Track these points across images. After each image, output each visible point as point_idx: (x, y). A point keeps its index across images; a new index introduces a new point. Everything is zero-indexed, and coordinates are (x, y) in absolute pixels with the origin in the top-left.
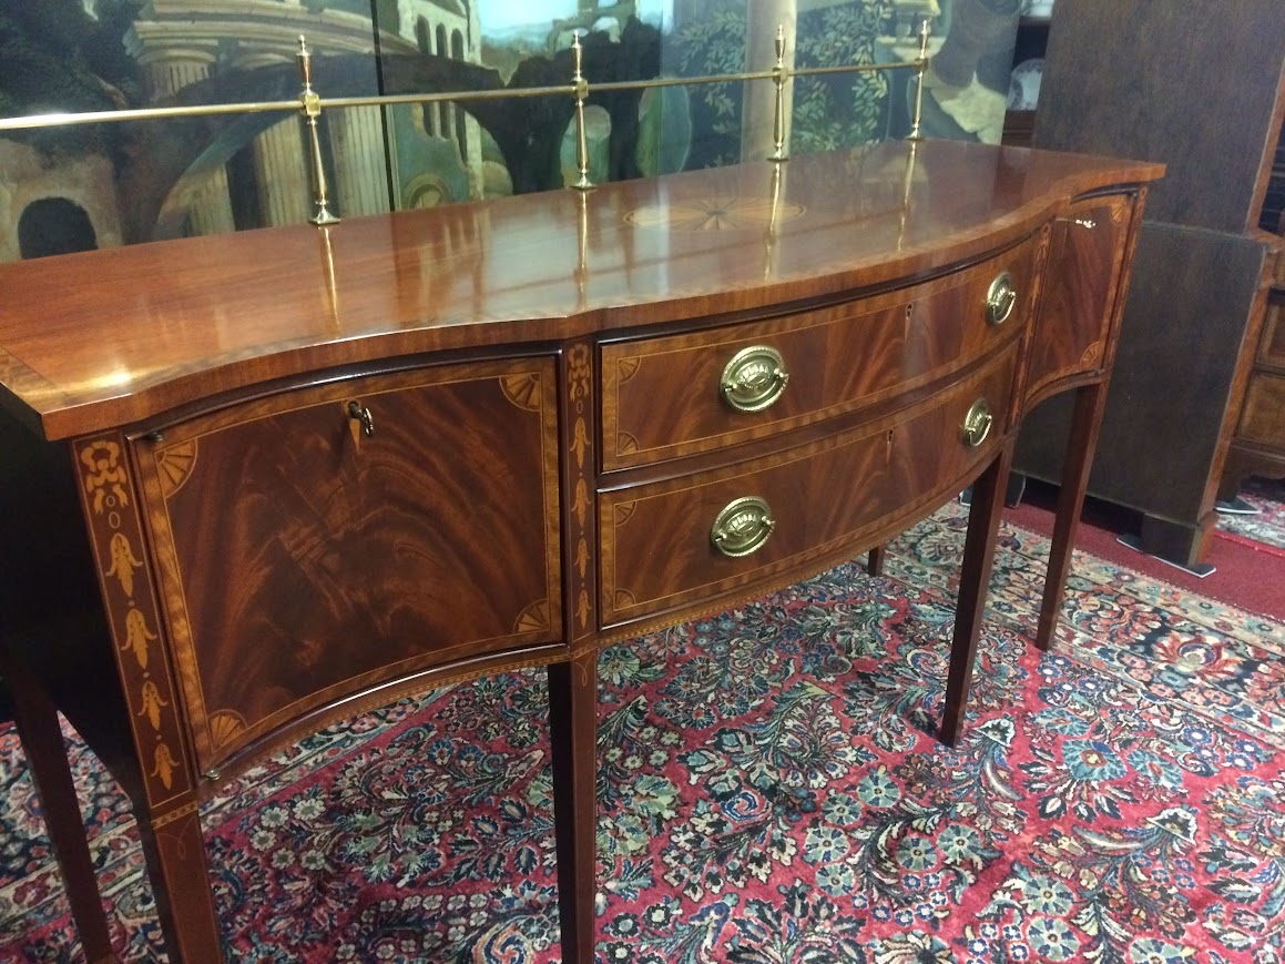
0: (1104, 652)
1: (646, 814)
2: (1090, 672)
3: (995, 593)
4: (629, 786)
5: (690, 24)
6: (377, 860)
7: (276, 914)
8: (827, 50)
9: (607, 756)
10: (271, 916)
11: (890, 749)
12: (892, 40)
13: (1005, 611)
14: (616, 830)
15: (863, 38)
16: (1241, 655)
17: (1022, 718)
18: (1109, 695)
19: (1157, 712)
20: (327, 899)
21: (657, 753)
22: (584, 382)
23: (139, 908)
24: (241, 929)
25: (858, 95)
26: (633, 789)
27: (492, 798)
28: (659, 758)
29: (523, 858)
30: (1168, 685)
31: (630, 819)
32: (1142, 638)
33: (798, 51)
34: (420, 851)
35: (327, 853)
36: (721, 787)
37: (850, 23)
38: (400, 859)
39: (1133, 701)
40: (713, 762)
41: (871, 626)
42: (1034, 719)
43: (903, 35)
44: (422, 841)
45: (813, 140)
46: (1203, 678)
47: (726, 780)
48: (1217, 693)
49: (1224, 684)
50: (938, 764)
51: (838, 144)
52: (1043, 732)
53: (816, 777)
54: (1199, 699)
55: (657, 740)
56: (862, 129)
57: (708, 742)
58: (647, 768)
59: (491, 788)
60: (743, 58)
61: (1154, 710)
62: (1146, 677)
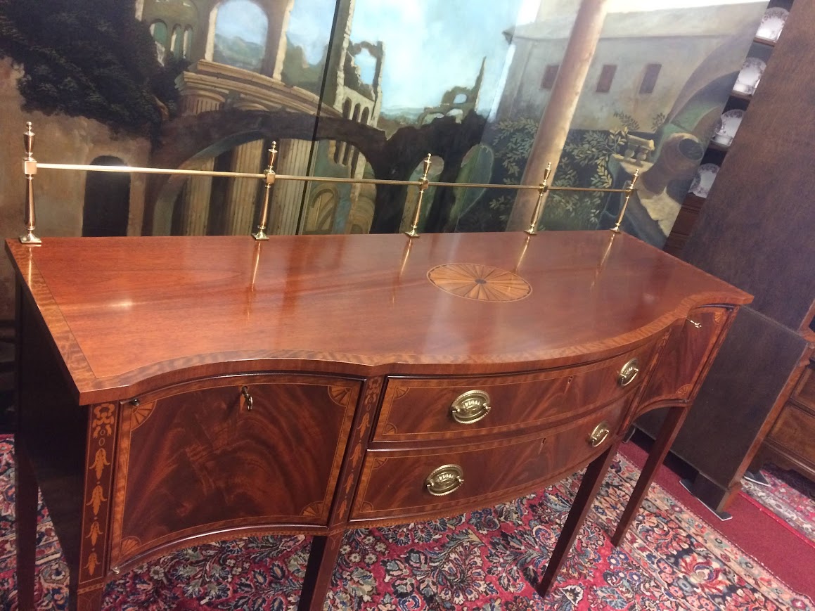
0: (650, 557)
1: (353, 595)
2: (638, 568)
3: (597, 499)
4: (348, 573)
5: (506, 120)
6: (193, 583)
7: (128, 602)
8: (582, 154)
9: (341, 550)
10: (125, 602)
11: (507, 589)
12: (622, 158)
13: (600, 513)
14: (334, 600)
15: (604, 152)
16: (729, 580)
17: (589, 589)
18: (644, 586)
19: (669, 605)
20: (159, 600)
21: (371, 555)
22: (374, 396)
23: (53, 577)
24: (107, 607)
25: (593, 183)
26: (350, 575)
27: (268, 559)
28: (370, 559)
29: (276, 604)
30: (681, 589)
31: (344, 596)
32: (675, 553)
33: (564, 150)
34: (219, 584)
35: (166, 570)
36: (402, 588)
37: (598, 142)
38: (206, 586)
39: (657, 595)
40: (401, 570)
41: (518, 502)
42: (596, 591)
43: (628, 156)
44: (221, 577)
45: (560, 201)
46: (703, 590)
47: (406, 584)
48: (708, 602)
49: (714, 597)
50: (532, 606)
51: (574, 207)
52: (599, 601)
53: (458, 597)
54: (696, 603)
55: (373, 546)
56: (591, 203)
57: (402, 556)
58: (362, 564)
59: (269, 553)
60: (531, 146)
61: (668, 604)
62: (670, 580)
